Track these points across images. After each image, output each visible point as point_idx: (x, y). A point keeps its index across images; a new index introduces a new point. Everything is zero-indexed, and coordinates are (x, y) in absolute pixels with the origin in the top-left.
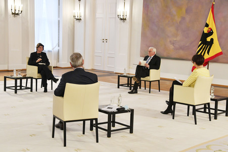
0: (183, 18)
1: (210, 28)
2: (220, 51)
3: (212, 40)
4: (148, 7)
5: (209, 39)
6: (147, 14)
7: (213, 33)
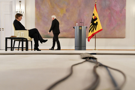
0: (65, 15)
1: (95, 16)
2: (102, 28)
3: (97, 22)
4: (40, 8)
5: (95, 22)
6: (40, 12)
7: (97, 19)
